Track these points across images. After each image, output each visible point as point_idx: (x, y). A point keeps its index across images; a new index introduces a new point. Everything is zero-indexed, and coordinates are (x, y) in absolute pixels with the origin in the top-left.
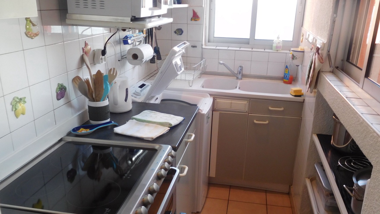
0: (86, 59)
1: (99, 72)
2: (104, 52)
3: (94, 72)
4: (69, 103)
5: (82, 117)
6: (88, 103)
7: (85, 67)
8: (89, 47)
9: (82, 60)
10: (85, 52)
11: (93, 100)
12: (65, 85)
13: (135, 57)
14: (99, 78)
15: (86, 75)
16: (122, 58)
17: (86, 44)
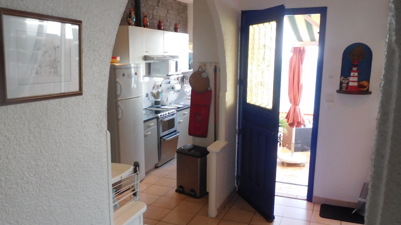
0: (155, 87)
1: (158, 91)
2: (161, 86)
3: (157, 91)
4: (149, 99)
5: (152, 104)
6: (154, 100)
7: (154, 89)
8: (156, 84)
9: (154, 88)
10: (155, 85)
11: (156, 99)
12: (148, 93)
13: (173, 88)
14: (158, 93)
15: (155, 92)
16: (168, 89)
17: (155, 83)
